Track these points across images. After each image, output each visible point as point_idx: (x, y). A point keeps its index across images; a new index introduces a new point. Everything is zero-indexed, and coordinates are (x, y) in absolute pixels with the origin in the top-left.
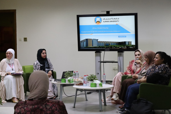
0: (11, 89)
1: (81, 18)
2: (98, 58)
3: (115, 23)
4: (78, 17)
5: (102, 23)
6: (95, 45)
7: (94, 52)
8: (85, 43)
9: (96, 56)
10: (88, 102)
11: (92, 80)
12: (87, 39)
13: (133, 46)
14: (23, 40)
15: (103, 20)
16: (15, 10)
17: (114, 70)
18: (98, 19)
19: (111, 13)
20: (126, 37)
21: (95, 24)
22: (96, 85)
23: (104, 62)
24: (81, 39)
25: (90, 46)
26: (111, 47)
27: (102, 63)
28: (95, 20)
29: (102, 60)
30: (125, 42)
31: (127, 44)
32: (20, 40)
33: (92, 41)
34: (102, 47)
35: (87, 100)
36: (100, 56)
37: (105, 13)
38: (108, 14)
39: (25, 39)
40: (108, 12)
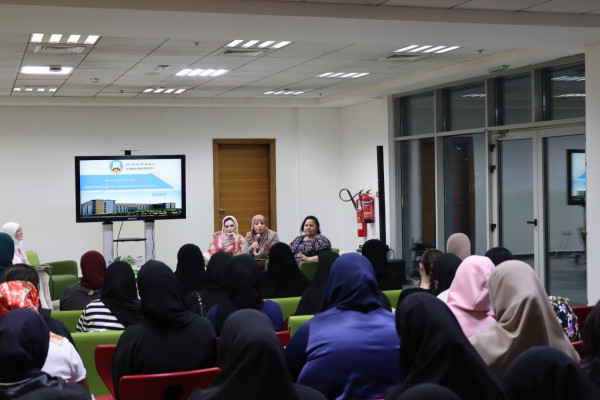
1: (82, 163)
2: (108, 233)
3: (146, 172)
4: (78, 160)
5: (124, 172)
6: (110, 210)
7: (101, 223)
8: (90, 208)
9: (104, 230)
12: (94, 201)
13: (177, 210)
15: (125, 167)
18: (116, 164)
19: (133, 154)
20: (165, 194)
21: (110, 173)
24: (83, 201)
25: (100, 211)
26: (140, 213)
28: (111, 166)
30: (164, 204)
31: (168, 207)
33: (105, 203)
34: (123, 214)
36: (112, 229)
37: (123, 154)
38: (128, 155)
40: (128, 153)
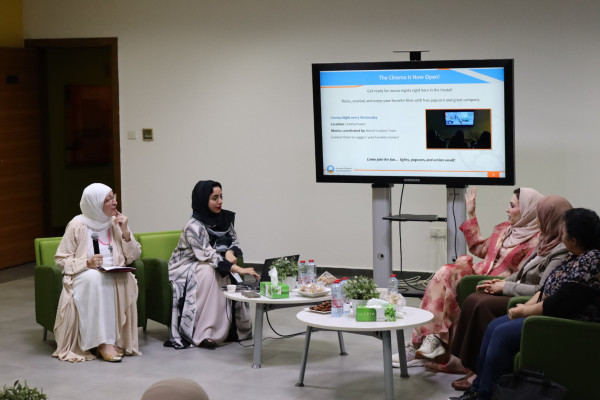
0: (96, 314)
2: (383, 204)
4: (317, 69)
7: (370, 185)
9: (375, 197)
10: (347, 363)
11: (360, 297)
14: (139, 135)
16: (114, 41)
17: (435, 237)
19: (424, 58)
22: (373, 315)
23: (401, 219)
27: (395, 224)
29: (395, 213)
32: (131, 137)
35: (343, 354)
36: (389, 198)
37: (407, 58)
38: (416, 62)
39: (148, 134)
40: (415, 55)
